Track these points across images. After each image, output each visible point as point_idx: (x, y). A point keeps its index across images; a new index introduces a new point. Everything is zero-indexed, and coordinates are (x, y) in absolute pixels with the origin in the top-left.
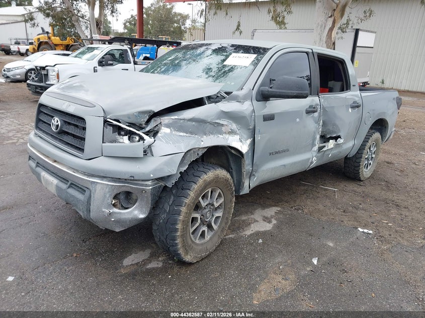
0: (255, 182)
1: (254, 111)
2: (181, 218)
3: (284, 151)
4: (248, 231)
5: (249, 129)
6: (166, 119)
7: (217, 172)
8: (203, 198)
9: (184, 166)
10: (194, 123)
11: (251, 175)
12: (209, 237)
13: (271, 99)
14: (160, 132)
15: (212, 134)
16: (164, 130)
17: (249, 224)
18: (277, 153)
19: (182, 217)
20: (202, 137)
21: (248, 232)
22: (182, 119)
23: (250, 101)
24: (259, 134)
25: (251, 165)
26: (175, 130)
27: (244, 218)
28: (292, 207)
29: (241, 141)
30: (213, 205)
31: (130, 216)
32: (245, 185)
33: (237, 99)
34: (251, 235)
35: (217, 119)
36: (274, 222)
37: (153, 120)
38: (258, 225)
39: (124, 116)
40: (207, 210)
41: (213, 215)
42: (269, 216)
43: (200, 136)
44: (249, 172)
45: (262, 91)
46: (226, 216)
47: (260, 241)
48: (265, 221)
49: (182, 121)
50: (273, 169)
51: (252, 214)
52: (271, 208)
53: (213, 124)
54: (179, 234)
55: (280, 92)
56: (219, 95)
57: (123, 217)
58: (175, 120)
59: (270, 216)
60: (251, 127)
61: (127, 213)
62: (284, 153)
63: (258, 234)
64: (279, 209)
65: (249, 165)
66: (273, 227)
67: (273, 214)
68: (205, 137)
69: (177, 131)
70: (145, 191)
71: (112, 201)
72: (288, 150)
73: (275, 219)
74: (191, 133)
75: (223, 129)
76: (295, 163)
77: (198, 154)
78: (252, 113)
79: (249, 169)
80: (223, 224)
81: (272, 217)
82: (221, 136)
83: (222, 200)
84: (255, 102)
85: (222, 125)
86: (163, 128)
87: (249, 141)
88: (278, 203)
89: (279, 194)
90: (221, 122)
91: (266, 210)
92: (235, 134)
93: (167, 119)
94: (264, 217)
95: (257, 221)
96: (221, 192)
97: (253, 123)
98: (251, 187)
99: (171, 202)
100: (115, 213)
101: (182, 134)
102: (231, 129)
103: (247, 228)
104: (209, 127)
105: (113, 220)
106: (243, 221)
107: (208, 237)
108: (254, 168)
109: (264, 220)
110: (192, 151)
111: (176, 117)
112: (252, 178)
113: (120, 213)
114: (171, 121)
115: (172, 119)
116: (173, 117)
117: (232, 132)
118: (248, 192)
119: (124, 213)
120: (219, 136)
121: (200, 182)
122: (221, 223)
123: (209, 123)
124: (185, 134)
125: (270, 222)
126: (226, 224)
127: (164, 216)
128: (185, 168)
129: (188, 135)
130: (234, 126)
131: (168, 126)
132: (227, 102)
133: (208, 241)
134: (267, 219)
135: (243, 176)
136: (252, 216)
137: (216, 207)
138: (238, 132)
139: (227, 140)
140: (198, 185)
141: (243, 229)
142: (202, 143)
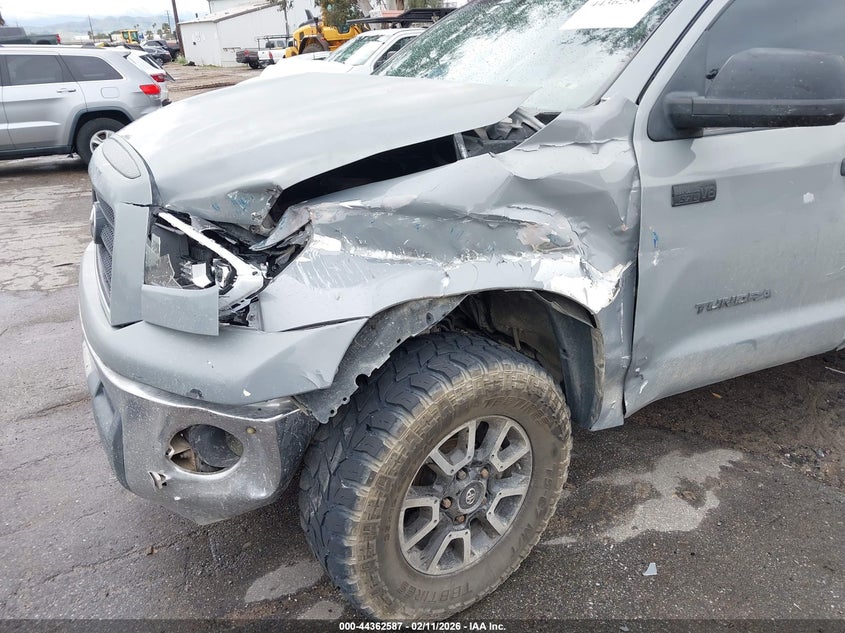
0: (642, 394)
1: (636, 173)
2: (358, 516)
3: (750, 298)
4: (622, 528)
5: (620, 233)
6: (325, 210)
7: (492, 373)
8: (446, 450)
9: (373, 359)
10: (417, 220)
11: (627, 375)
12: (478, 554)
13: (707, 131)
14: (306, 251)
15: (482, 251)
16: (322, 245)
17: (633, 503)
18: (722, 304)
19: (360, 515)
20: (448, 263)
21: (621, 532)
22: (375, 210)
23: (627, 138)
24: (656, 248)
25: (625, 348)
26: (357, 243)
27: (621, 479)
28: (783, 452)
29: (587, 274)
30: (488, 466)
31: (225, 493)
32: (606, 404)
33: (576, 136)
34: (629, 543)
35: (498, 205)
36: (712, 501)
37: (287, 214)
38: (658, 510)
39: (203, 202)
40: (464, 484)
41: (489, 495)
42: (701, 480)
43: (442, 260)
44: (618, 368)
45: (672, 106)
46: (541, 493)
47: (652, 570)
48: (684, 497)
49: (376, 215)
50: (709, 355)
51: (651, 468)
52: (712, 453)
53: (481, 223)
54: (353, 561)
55: (733, 106)
56: (518, 126)
57: (205, 493)
58: (355, 213)
59: (703, 479)
60: (625, 228)
61: (215, 483)
62: (752, 305)
63: (649, 544)
64: (738, 456)
65: (616, 345)
66: (704, 522)
67: (715, 473)
68: (457, 261)
69: (363, 245)
70: (255, 431)
71: (170, 450)
72: (767, 295)
73: (718, 494)
74: (412, 251)
75: (522, 235)
76: (791, 335)
77: (429, 317)
78: (632, 181)
79: (619, 359)
80: (530, 518)
81: (709, 483)
82: (516, 259)
83: (522, 450)
84: (642, 144)
85: (518, 224)
86: (316, 237)
87: (618, 272)
88: (740, 433)
89: (749, 404)
90: (513, 214)
91: (696, 456)
92: (564, 251)
93: (329, 210)
94: (684, 481)
95: (658, 495)
96: (517, 428)
97: (632, 214)
98: (630, 409)
99: (334, 465)
100: (183, 482)
101: (380, 254)
102: (550, 236)
103: (621, 517)
104: (469, 231)
105: (177, 498)
106: (617, 490)
107: (473, 553)
108: (638, 356)
109: (680, 494)
110: (406, 310)
111: (357, 203)
112: (632, 383)
113: (196, 482)
114: (341, 216)
115: (344, 207)
116: (346, 204)
117: (554, 246)
118: (622, 423)
119: (208, 484)
120: (507, 257)
121: (428, 405)
122: (521, 515)
123: (467, 217)
124: (390, 255)
125: (697, 502)
126: (540, 516)
127: (317, 501)
128: (377, 365)
129: (399, 257)
130: (563, 226)
131: (331, 230)
132: (536, 147)
133: (475, 567)
134: (690, 492)
135: (599, 378)
136: (647, 477)
137: (500, 470)
138: (577, 243)
139: (535, 269)
140: (419, 417)
141: (609, 519)
142: (446, 282)
